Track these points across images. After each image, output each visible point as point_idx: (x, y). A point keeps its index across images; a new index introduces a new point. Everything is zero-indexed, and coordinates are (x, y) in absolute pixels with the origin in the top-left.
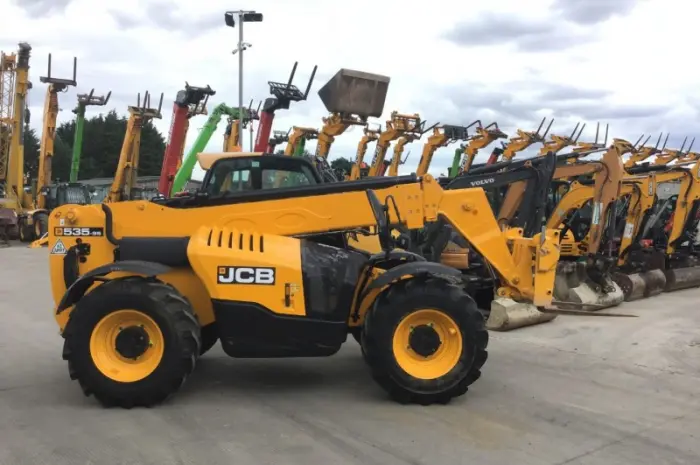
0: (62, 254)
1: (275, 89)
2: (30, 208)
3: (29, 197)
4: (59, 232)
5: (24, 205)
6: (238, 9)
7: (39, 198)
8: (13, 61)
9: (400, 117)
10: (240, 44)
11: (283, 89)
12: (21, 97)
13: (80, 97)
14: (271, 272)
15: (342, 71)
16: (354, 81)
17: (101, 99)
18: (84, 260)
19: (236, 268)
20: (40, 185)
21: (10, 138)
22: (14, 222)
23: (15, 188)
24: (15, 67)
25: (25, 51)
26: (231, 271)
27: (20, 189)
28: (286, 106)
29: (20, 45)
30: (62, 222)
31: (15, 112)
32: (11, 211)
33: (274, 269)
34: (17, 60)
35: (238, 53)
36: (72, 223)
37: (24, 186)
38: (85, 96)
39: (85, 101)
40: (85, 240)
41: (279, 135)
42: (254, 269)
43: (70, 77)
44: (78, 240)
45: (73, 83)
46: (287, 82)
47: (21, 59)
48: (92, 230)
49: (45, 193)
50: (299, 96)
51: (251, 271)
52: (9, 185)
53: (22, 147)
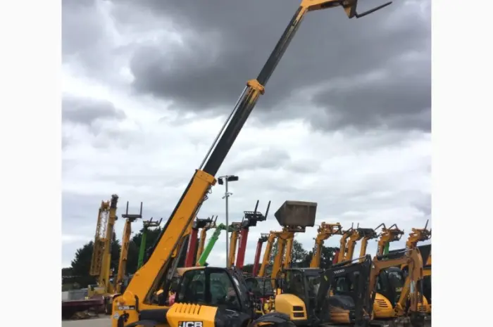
0: (118, 318)
1: (248, 215)
2: (112, 293)
3: (112, 285)
4: (117, 309)
5: (109, 291)
6: (225, 175)
7: (118, 287)
8: (108, 205)
9: (327, 225)
10: (226, 194)
11: (252, 215)
12: (111, 226)
13: (144, 222)
14: (201, 323)
15: (287, 202)
16: (294, 207)
17: (157, 222)
18: (126, 321)
19: (186, 322)
20: (119, 278)
21: (104, 250)
22: (102, 302)
23: (104, 280)
24: (109, 208)
25: (115, 199)
26: (184, 323)
27: (107, 281)
28: (255, 225)
29: (113, 196)
30: (118, 304)
31: (107, 234)
32: (101, 295)
33: (202, 322)
34: (110, 204)
35: (225, 199)
36: (122, 304)
37: (110, 277)
38: (148, 221)
39: (147, 224)
40: (127, 312)
41: (264, 236)
42: (194, 322)
43: (139, 214)
44: (124, 312)
45: (140, 216)
46: (253, 210)
47: (112, 203)
48: (130, 307)
49: (121, 284)
50: (262, 218)
51: (192, 323)
52: (101, 279)
53: (109, 255)
